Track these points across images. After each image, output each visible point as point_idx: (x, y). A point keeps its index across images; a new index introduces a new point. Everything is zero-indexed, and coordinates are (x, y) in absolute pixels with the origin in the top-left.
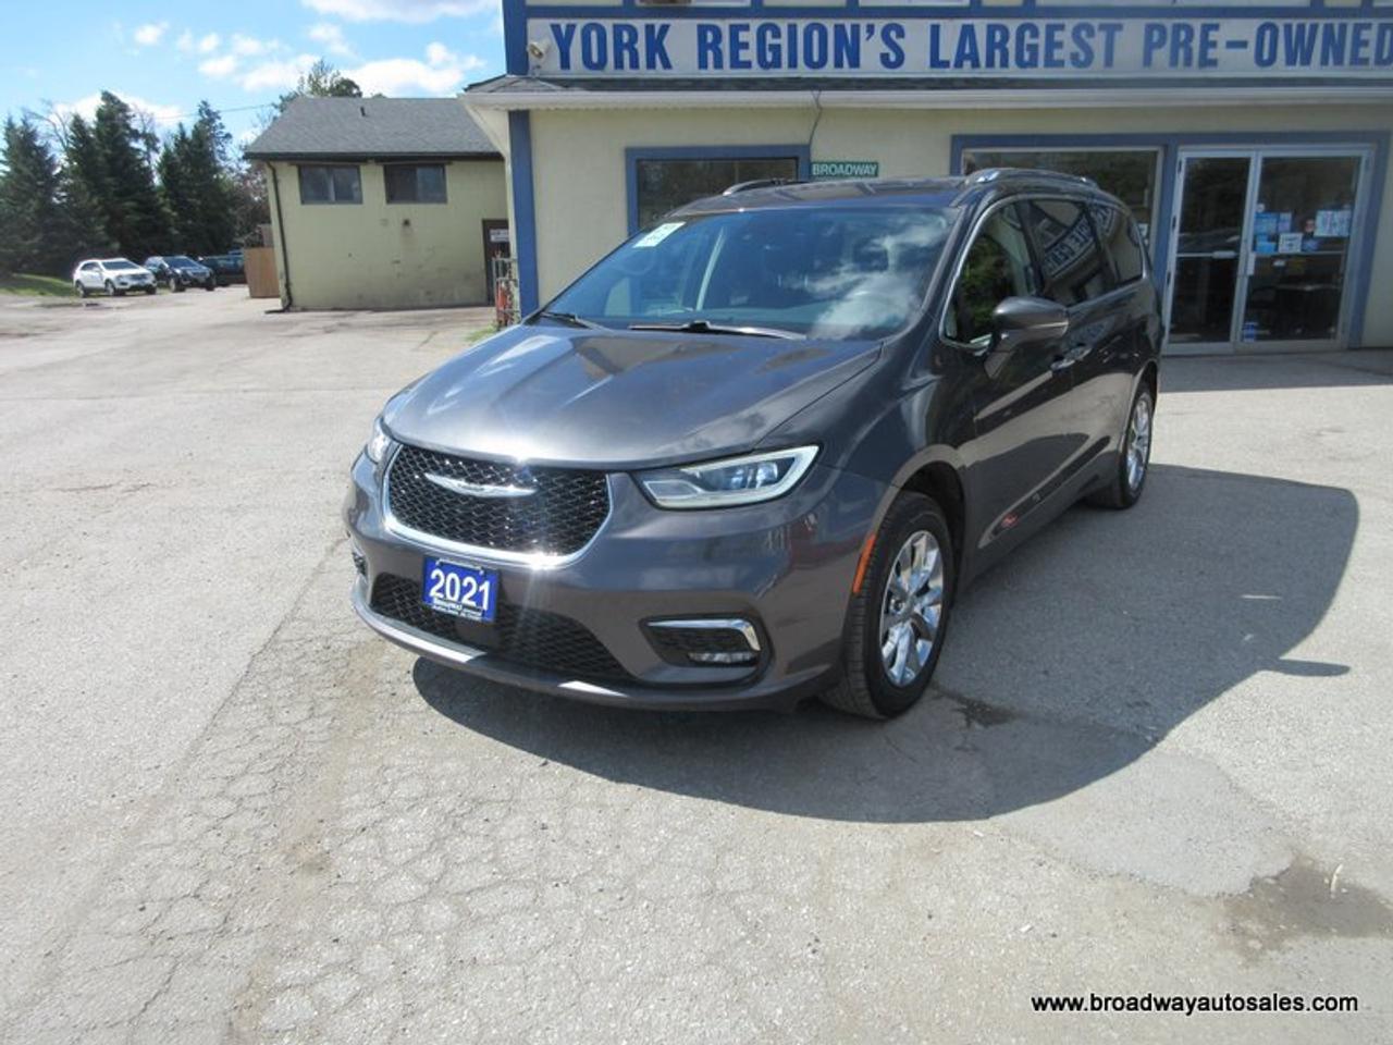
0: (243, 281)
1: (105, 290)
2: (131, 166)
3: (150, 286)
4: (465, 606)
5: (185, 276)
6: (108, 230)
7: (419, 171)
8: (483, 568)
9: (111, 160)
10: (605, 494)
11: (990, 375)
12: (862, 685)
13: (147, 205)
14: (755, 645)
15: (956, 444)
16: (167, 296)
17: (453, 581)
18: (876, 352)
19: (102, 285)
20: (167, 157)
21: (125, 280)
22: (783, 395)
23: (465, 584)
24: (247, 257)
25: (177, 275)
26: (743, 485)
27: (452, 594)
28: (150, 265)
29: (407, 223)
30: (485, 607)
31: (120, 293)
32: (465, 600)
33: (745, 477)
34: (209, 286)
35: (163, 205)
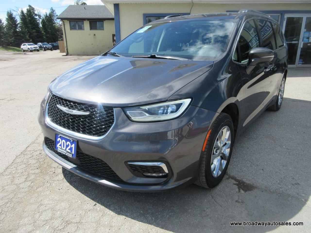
0: (59, 49)
1: (28, 50)
2: (35, 22)
3: (38, 49)
4: (67, 152)
5: (46, 47)
6: (29, 37)
7: (98, 23)
8: (72, 139)
9: (30, 20)
10: (113, 115)
11: (248, 73)
12: (204, 180)
13: (38, 31)
14: (166, 171)
15: (236, 96)
16: (42, 52)
17: (64, 143)
18: (212, 65)
19: (27, 49)
20: (43, 20)
21: (32, 48)
22: (179, 80)
23: (67, 144)
24: (59, 43)
25: (44, 47)
26: (163, 113)
27: (64, 147)
28: (38, 45)
29: (95, 35)
30: (73, 153)
31: (31, 51)
32: (67, 150)
33: (164, 110)
34: (51, 50)
35: (42, 31)
